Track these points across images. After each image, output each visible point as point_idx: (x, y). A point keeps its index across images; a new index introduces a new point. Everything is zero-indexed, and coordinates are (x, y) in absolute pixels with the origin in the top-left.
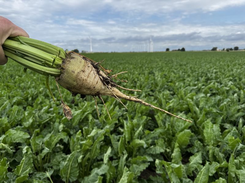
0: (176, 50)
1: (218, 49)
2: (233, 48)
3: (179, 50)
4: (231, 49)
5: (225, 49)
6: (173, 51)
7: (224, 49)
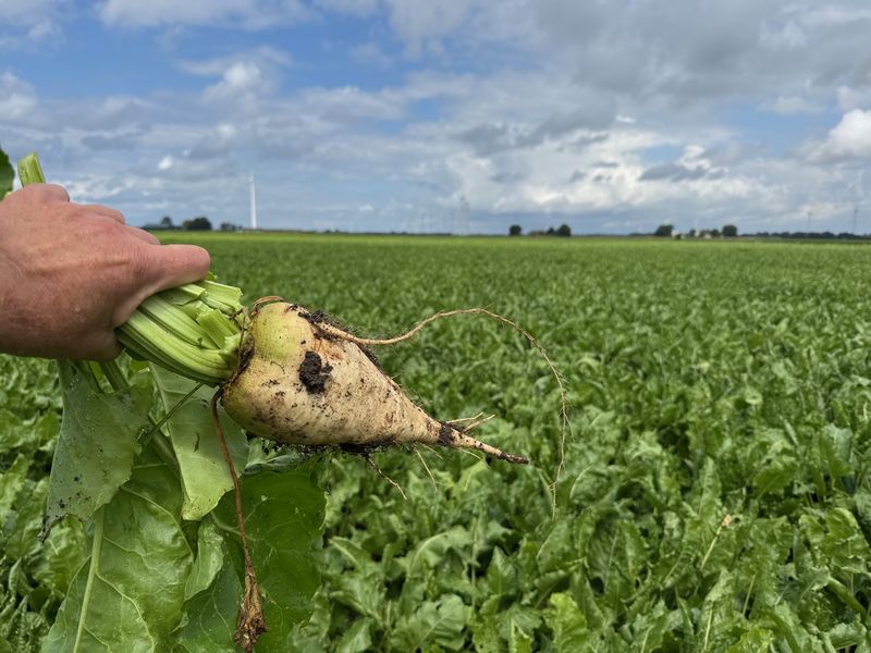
0: (541, 234)
1: (674, 233)
2: (720, 230)
3: (551, 232)
4: (714, 234)
5: (697, 234)
6: (533, 235)
7: (692, 233)
